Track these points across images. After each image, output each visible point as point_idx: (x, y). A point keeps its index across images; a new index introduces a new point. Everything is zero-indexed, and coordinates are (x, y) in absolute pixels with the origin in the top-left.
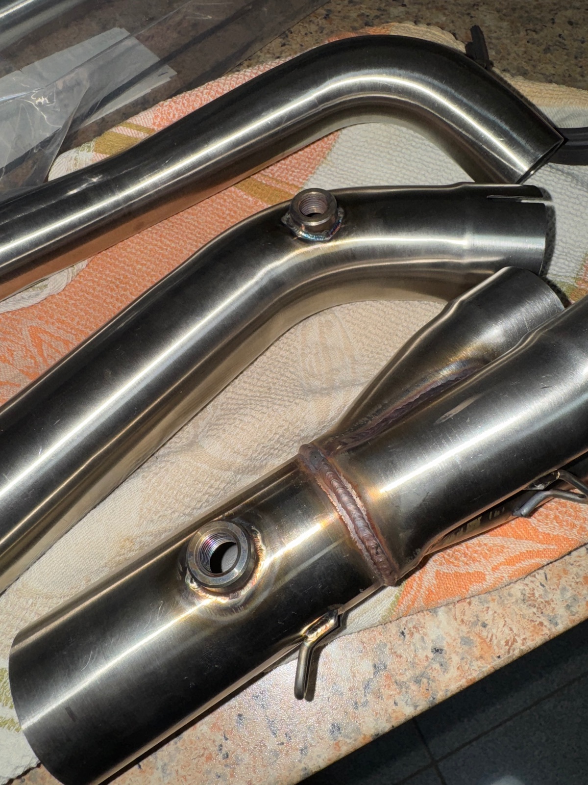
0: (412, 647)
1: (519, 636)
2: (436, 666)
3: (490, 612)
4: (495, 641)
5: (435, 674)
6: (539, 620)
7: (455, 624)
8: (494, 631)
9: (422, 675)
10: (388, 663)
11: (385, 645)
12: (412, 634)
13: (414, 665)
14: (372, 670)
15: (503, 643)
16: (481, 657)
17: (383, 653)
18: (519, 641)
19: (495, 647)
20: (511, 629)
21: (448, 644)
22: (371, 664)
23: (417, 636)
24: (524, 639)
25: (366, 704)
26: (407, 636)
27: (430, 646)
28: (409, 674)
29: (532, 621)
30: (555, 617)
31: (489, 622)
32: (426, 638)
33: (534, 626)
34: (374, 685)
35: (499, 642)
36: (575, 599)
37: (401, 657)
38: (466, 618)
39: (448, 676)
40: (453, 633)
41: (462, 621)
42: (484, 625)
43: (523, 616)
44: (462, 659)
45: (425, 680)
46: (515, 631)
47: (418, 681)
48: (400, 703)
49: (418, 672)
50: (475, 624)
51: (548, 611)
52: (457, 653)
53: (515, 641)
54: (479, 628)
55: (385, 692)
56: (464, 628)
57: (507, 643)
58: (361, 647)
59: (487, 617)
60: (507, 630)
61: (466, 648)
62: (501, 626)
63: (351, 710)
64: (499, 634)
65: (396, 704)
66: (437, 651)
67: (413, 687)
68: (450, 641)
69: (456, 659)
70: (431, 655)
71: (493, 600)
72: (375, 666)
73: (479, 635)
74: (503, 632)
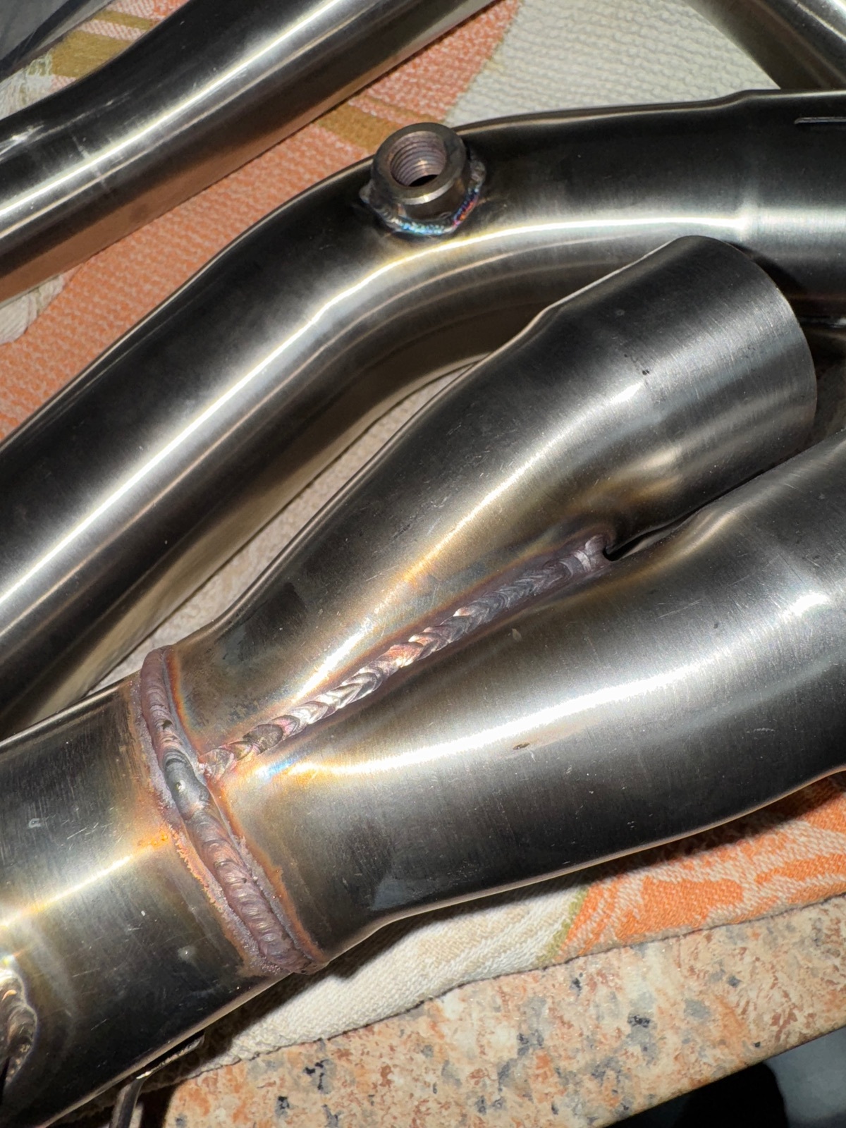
0: (592, 1011)
1: (801, 1009)
2: (636, 1049)
3: (748, 958)
4: (752, 1015)
5: (631, 1063)
7: (677, 974)
8: (753, 995)
9: (608, 1063)
10: (546, 1035)
11: (543, 1001)
12: (593, 986)
13: (592, 1043)
14: (514, 1042)
15: (767, 1018)
16: (723, 1042)
17: (538, 1015)
18: (801, 1018)
19: (752, 1026)
20: (786, 995)
21: (661, 1011)
22: (515, 1033)
23: (603, 991)
24: (811, 1015)
25: (499, 1104)
26: (585, 989)
27: (626, 1011)
28: (582, 1060)
29: (831, 982)
31: (744, 976)
32: (620, 997)
33: (833, 993)
34: (517, 1072)
35: (760, 1016)
37: (570, 1026)
38: (698, 966)
39: (655, 1070)
40: (671, 991)
41: (692, 969)
42: (734, 982)
43: (812, 972)
44: (686, 1041)
45: (611, 1074)
46: (794, 998)
47: (598, 1074)
48: (561, 1109)
49: (599, 1058)
50: (716, 977)
52: (676, 1029)
53: (792, 1017)
54: (722, 987)
55: (537, 1087)
56: (694, 984)
57: (776, 1020)
58: (499, 1001)
59: (741, 968)
60: (777, 996)
61: (695, 1021)
62: (766, 986)
63: (473, 1112)
64: (762, 1002)
65: (554, 1110)
66: (640, 1022)
67: (590, 1084)
68: (665, 1006)
69: (673, 1041)
70: (627, 1029)
71: (756, 935)
72: (521, 1038)
73: (721, 1000)
74: (769, 998)
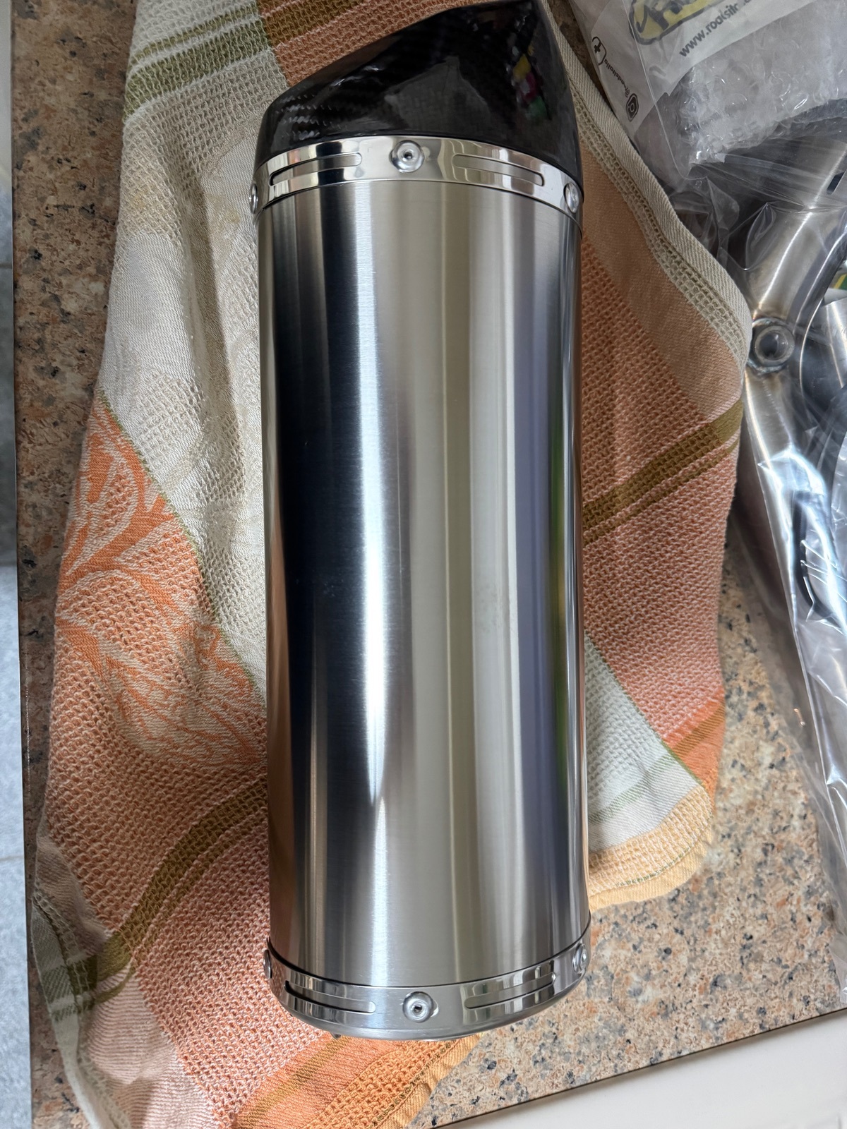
0: (68, 353)
1: (32, 448)
2: (43, 364)
3: (63, 436)
4: (38, 425)
5: (38, 359)
6: (37, 473)
7: (68, 400)
8: (47, 430)
9: (42, 348)
10: (65, 326)
11: (81, 332)
12: (78, 359)
13: (54, 345)
14: (68, 309)
15: (34, 431)
16: (32, 405)
17: (76, 327)
18: (28, 446)
19: (33, 422)
20: (41, 445)
21: (56, 384)
22: (72, 312)
23: (75, 362)
24: (28, 451)
25: (44, 290)
26: (79, 354)
27: (62, 368)
28: (48, 337)
30: (32, 489)
31: (56, 430)
32: (69, 368)
33: (33, 466)
34: (54, 304)
35: (36, 428)
36: (38, 517)
37: (65, 339)
38: (69, 412)
39: (31, 369)
40: (62, 393)
41: (68, 408)
42: (55, 424)
43: (46, 462)
44: (38, 389)
45: (37, 347)
46: (38, 448)
47: (39, 341)
48: (31, 317)
49: (46, 346)
51: (39, 486)
52: (45, 387)
53: (30, 442)
54: (56, 417)
55: (44, 311)
56: (61, 406)
58: (89, 311)
59: (60, 431)
60: (42, 440)
61: (45, 397)
62: (48, 438)
63: (45, 275)
64: (42, 432)
65: (32, 314)
66: (55, 372)
67: (36, 336)
68: (58, 387)
69: (41, 383)
70: (54, 364)
71: (72, 445)
72: (69, 314)
73: (49, 415)
74: (42, 436)
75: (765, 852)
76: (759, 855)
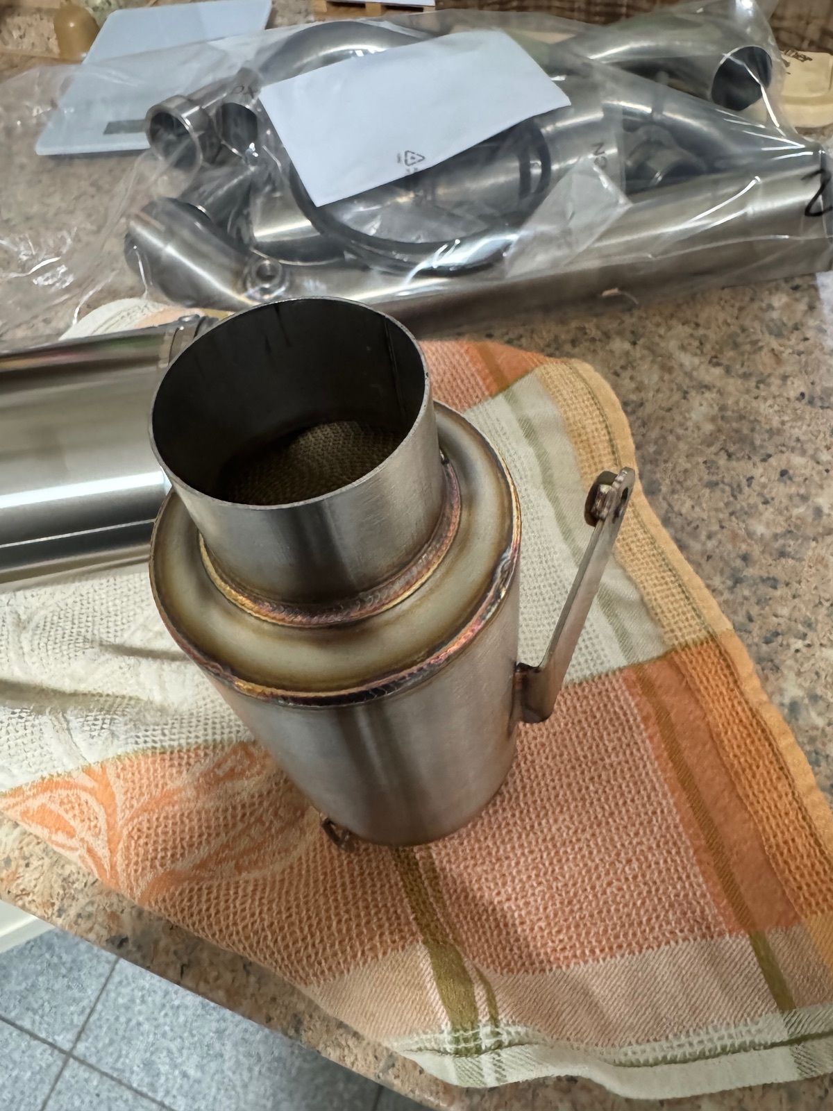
4: (19, 881)
6: (55, 900)
8: (27, 875)
19: (15, 885)
35: (21, 884)
42: (27, 865)
43: (52, 887)
46: (36, 890)
50: (25, 858)
53: (28, 894)
54: (23, 863)
56: (17, 853)
57: (24, 890)
59: (35, 863)
60: (33, 883)
62: (34, 877)
75: (718, 364)
76: (718, 371)
